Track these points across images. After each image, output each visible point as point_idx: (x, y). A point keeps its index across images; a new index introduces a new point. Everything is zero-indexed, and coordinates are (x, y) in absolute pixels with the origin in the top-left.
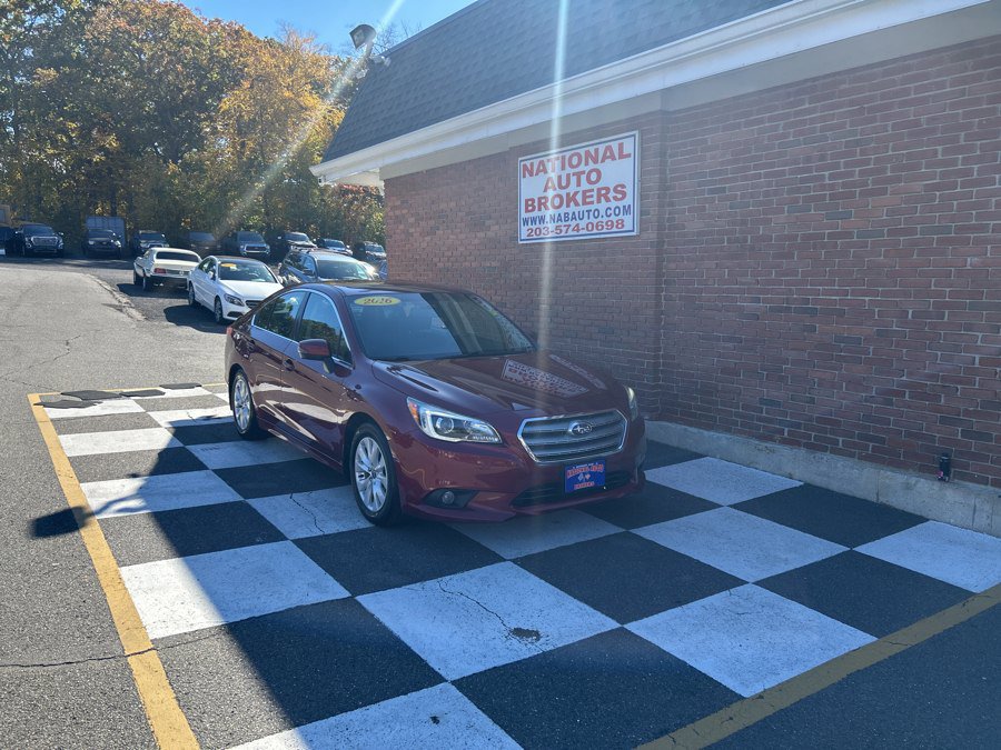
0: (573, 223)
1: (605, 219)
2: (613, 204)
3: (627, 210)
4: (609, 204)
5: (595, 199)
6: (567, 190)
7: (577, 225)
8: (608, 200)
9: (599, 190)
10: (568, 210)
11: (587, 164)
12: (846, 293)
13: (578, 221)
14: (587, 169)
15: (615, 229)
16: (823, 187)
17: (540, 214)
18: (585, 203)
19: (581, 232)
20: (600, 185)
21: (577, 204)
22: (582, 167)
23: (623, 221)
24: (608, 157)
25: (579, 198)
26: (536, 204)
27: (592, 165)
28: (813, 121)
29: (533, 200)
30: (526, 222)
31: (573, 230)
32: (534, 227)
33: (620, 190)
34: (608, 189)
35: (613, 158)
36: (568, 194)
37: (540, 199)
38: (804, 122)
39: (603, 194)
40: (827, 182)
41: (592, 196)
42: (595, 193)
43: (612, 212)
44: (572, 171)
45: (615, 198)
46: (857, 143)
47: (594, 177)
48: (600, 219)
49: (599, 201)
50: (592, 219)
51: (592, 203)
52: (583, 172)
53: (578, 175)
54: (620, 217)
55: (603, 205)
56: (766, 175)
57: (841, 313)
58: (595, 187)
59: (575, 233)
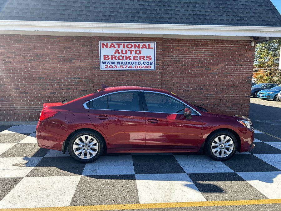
0: (129, 65)
1: (143, 65)
2: (146, 61)
3: (152, 63)
4: (144, 61)
5: (139, 59)
6: (126, 55)
7: (131, 66)
8: (144, 60)
9: (140, 57)
10: (126, 61)
11: (135, 48)
12: (209, 85)
13: (131, 65)
14: (135, 50)
15: (147, 68)
16: (205, 63)
17: (112, 61)
18: (134, 59)
19: (132, 68)
20: (141, 55)
21: (130, 59)
22: (133, 49)
23: (150, 66)
24: (144, 47)
25: (132, 58)
26: (110, 57)
27: (137, 49)
28: (202, 48)
29: (108, 56)
30: (104, 63)
31: (129, 67)
32: (109, 65)
33: (149, 58)
34: (144, 57)
35: (146, 48)
36: (126, 56)
37: (112, 56)
38: (200, 48)
39: (142, 58)
40: (205, 62)
41: (137, 58)
42: (139, 57)
43: (146, 63)
44: (128, 49)
45: (147, 60)
46: (212, 55)
47: (138, 52)
48: (141, 65)
49: (140, 60)
50: (137, 64)
51: (138, 60)
52: (134, 50)
53: (131, 51)
54: (149, 65)
55: (142, 61)
56: (191, 59)
57: (208, 89)
58: (139, 55)
59: (130, 68)
